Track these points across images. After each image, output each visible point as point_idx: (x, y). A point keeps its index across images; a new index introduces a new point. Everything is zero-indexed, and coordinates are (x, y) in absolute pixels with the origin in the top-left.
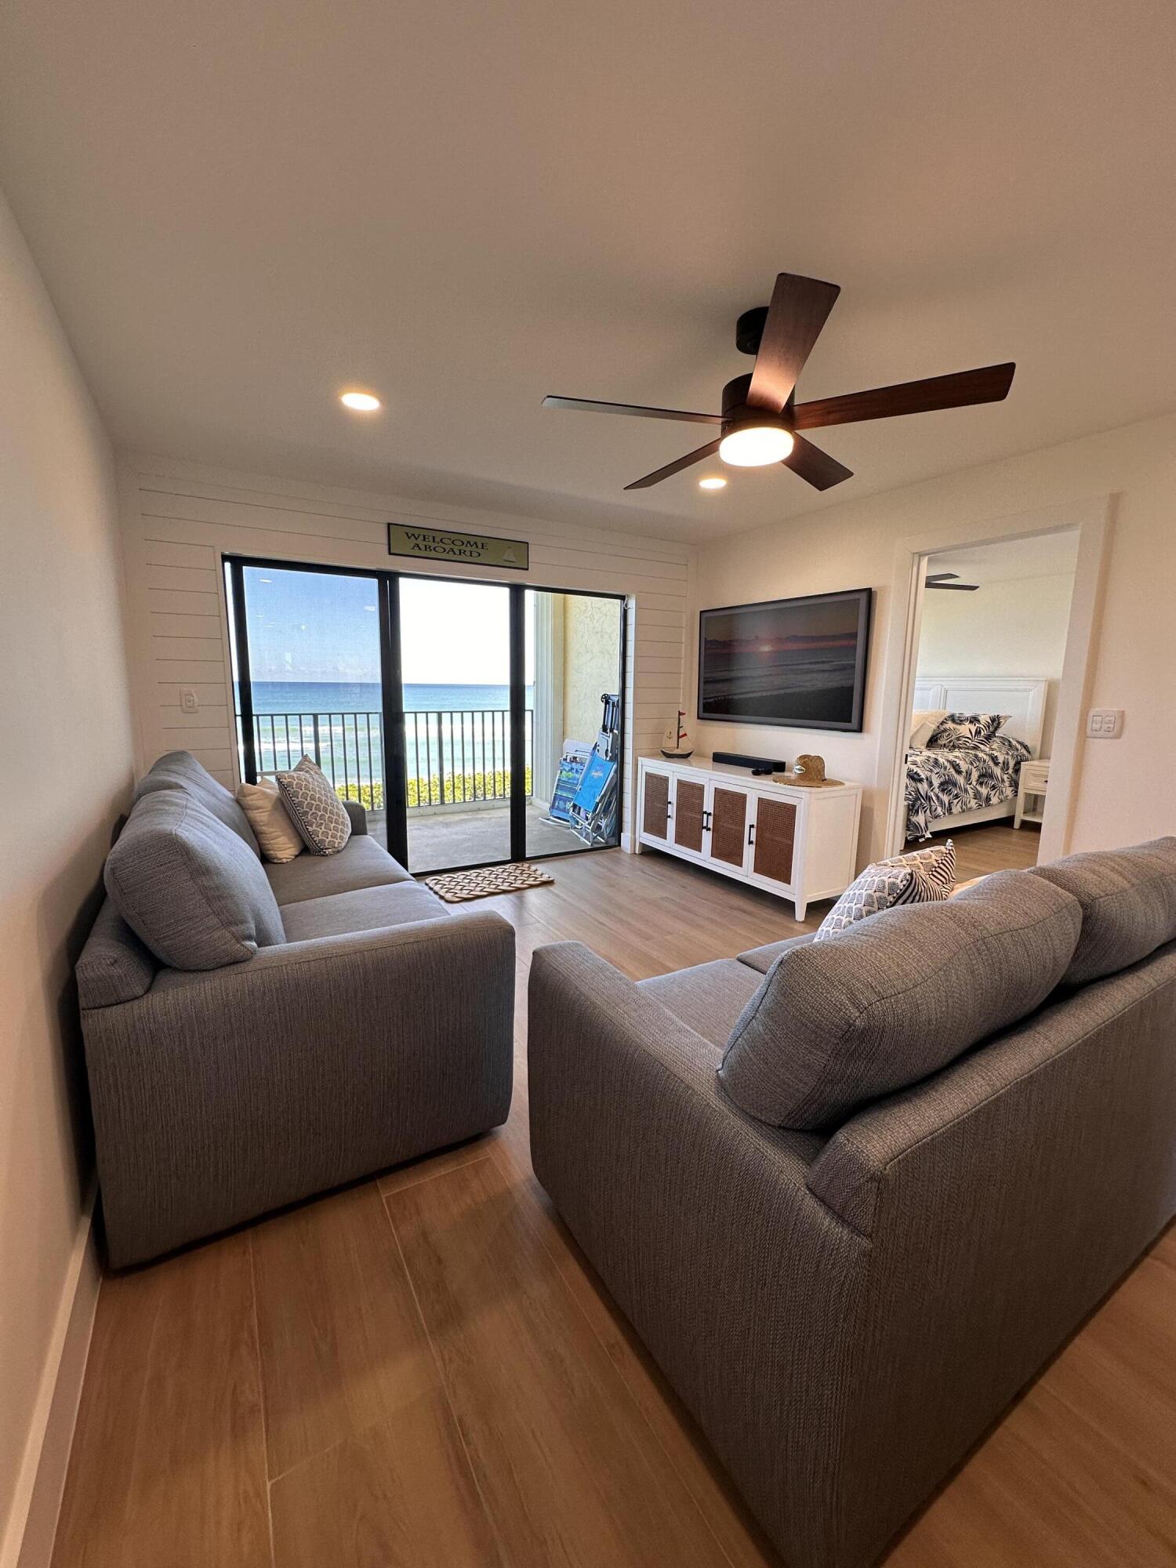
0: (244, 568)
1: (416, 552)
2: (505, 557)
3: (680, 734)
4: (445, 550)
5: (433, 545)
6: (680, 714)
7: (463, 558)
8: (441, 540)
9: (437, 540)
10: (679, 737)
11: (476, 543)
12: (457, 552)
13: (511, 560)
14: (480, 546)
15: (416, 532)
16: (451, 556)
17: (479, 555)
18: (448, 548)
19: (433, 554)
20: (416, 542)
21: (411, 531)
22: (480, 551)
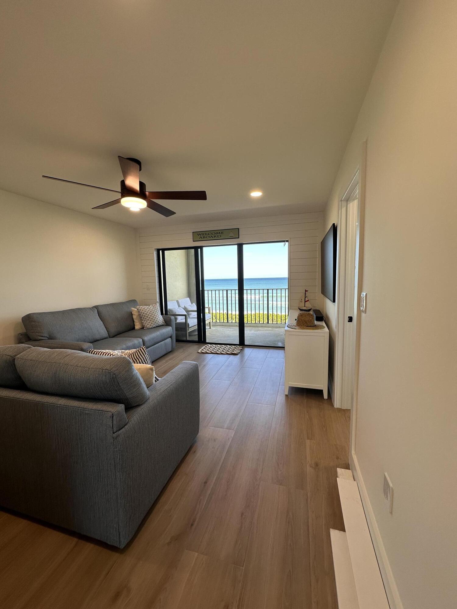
0: (165, 251)
1: (201, 239)
2: (230, 235)
3: (306, 301)
4: (209, 237)
5: (206, 236)
6: (306, 291)
7: (215, 238)
8: (208, 234)
9: (207, 234)
10: (305, 302)
11: (219, 233)
12: (213, 237)
13: (232, 236)
14: (221, 233)
15: (200, 233)
16: (212, 238)
17: (221, 236)
18: (210, 236)
19: (206, 239)
20: (200, 236)
21: (199, 233)
22: (220, 235)
